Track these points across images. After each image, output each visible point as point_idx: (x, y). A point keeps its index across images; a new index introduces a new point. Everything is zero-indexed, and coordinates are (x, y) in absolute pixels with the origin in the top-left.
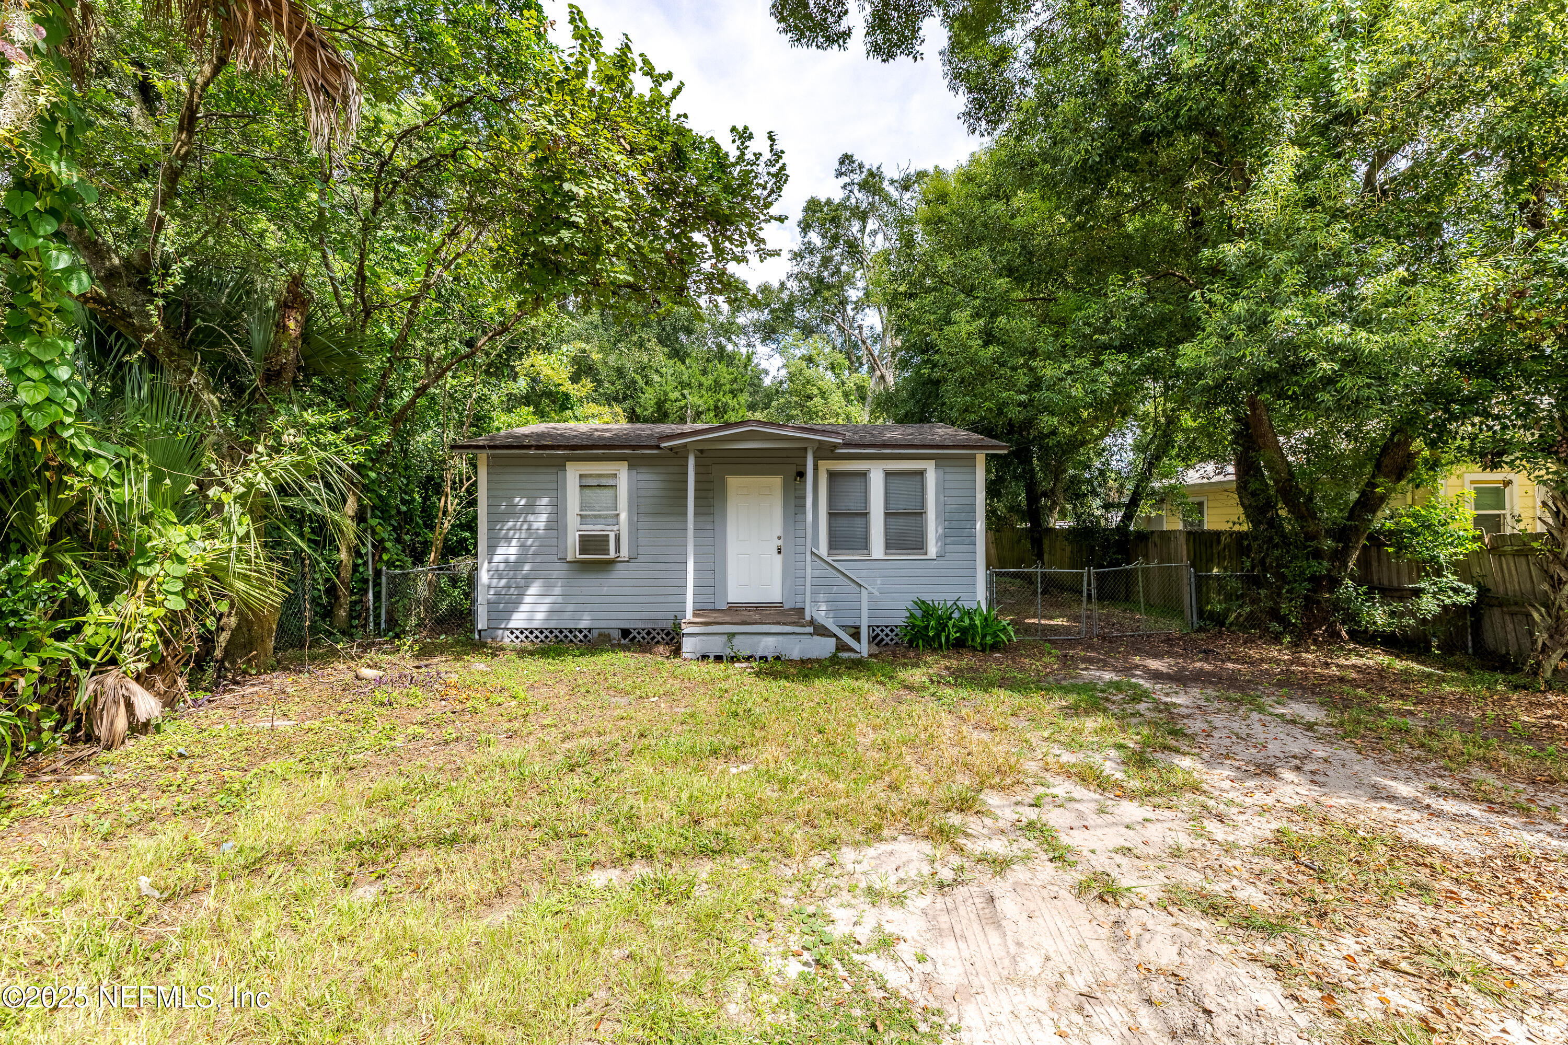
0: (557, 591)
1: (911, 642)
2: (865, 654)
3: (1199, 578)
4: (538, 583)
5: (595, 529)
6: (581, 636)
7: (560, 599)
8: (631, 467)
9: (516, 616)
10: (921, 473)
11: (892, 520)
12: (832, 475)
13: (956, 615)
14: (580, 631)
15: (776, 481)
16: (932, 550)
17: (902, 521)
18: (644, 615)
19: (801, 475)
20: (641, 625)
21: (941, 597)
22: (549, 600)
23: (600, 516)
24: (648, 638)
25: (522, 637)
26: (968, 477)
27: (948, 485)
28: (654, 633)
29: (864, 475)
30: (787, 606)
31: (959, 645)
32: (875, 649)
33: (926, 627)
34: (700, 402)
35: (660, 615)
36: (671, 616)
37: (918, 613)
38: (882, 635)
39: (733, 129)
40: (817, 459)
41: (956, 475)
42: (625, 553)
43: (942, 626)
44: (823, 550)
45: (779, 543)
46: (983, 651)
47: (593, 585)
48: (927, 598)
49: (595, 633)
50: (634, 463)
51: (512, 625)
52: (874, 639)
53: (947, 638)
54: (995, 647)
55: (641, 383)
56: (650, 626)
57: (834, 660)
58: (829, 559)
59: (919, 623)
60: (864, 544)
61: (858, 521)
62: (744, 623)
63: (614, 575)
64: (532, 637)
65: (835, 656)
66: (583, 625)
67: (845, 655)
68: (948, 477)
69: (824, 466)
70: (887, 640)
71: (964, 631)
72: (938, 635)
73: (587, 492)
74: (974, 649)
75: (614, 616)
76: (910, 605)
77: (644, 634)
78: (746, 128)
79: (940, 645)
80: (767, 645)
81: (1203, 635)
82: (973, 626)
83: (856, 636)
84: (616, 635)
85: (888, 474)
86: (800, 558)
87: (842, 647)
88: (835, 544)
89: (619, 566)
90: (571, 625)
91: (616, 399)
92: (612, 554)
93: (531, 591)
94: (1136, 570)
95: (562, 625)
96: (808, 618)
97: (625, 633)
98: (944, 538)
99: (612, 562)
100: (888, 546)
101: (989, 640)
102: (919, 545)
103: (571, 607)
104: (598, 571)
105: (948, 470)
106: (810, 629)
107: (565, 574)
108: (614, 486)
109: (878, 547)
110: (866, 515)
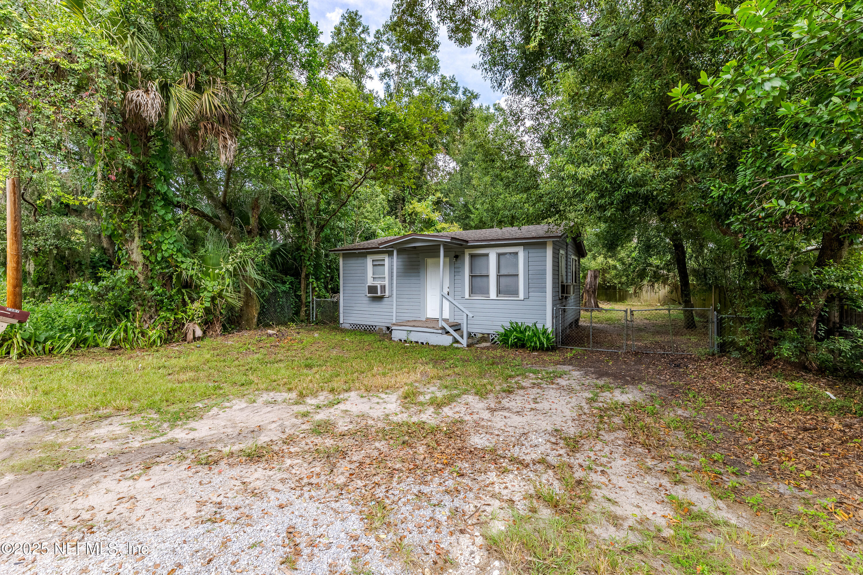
2: (464, 345)
3: (720, 319)
4: (358, 305)
5: (378, 283)
6: (373, 329)
8: (389, 256)
11: (500, 279)
12: (472, 256)
16: (521, 296)
17: (507, 279)
21: (526, 321)
23: (379, 278)
25: (354, 327)
27: (531, 259)
29: (487, 255)
30: (450, 321)
37: (509, 328)
41: (535, 253)
42: (387, 294)
45: (448, 290)
48: (518, 321)
49: (378, 328)
51: (350, 322)
52: (492, 340)
59: (508, 332)
62: (414, 326)
63: (384, 303)
64: (357, 328)
65: (452, 345)
66: (373, 324)
67: (456, 345)
69: (469, 251)
73: (375, 267)
75: (384, 321)
80: (424, 337)
83: (462, 337)
84: (385, 329)
86: (456, 297)
87: (456, 341)
88: (472, 291)
90: (370, 324)
93: (356, 308)
95: (366, 324)
96: (440, 326)
97: (388, 328)
98: (528, 288)
99: (383, 298)
100: (500, 292)
102: (515, 292)
103: (370, 316)
104: (377, 301)
105: (530, 251)
106: (440, 331)
107: (367, 302)
108: (384, 265)
109: (493, 294)
110: (488, 276)
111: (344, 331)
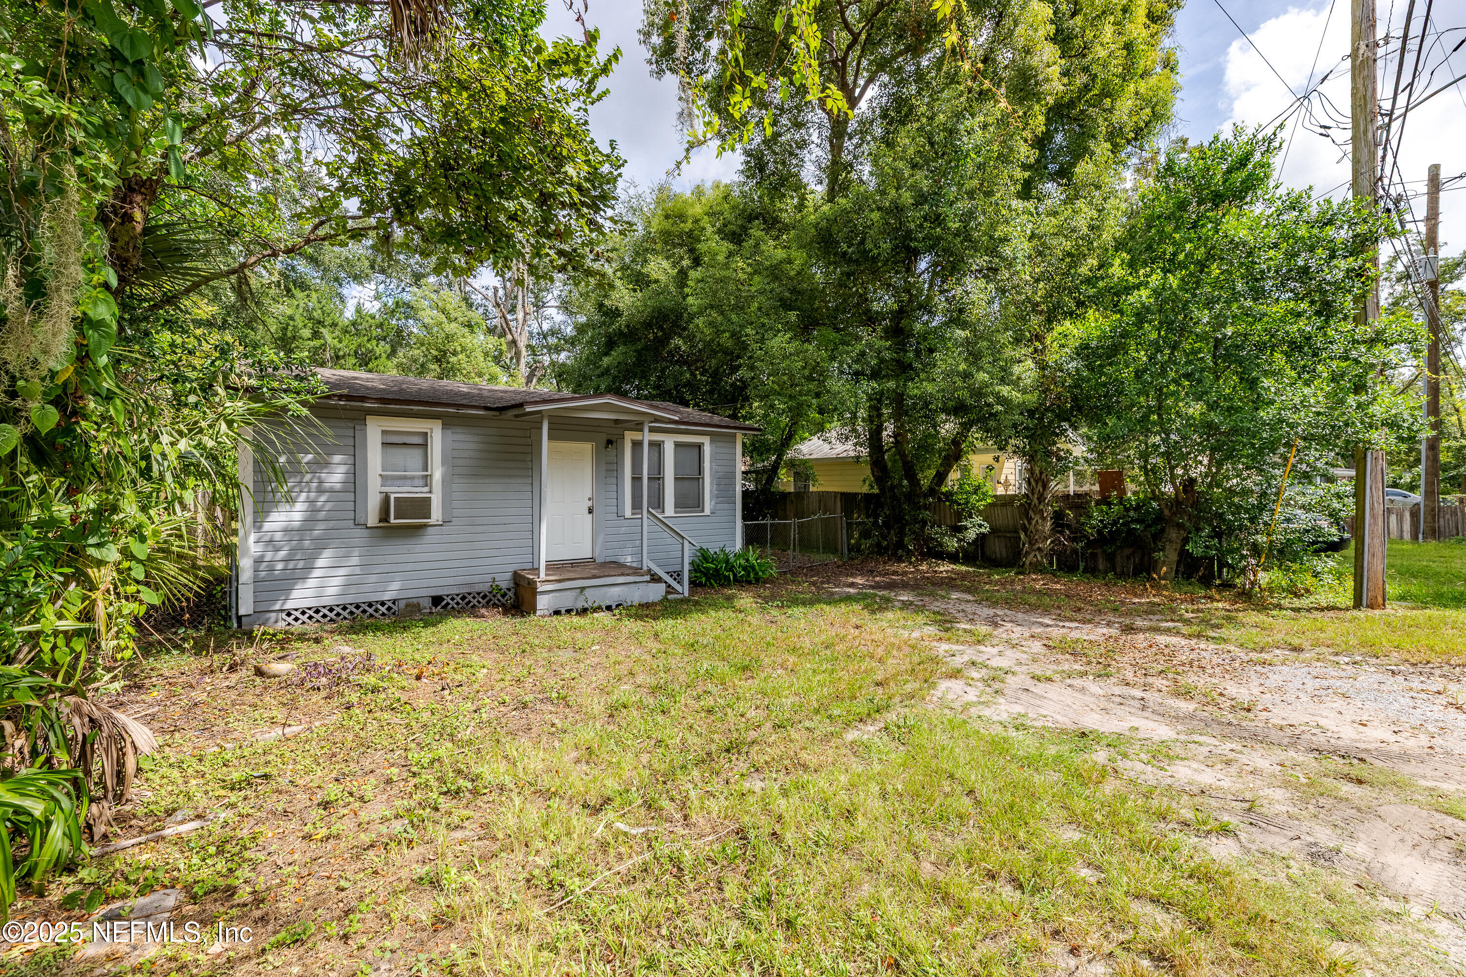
0: (355, 561)
2: (685, 594)
4: (327, 553)
5: (401, 491)
6: (383, 609)
7: (358, 570)
8: (445, 426)
9: (295, 594)
10: (700, 446)
11: (680, 484)
12: (633, 444)
14: (383, 604)
15: (587, 448)
16: (707, 511)
18: (460, 580)
19: (611, 442)
20: (455, 591)
21: (711, 544)
22: (342, 571)
23: (405, 478)
24: (463, 603)
25: (305, 618)
26: (730, 450)
27: (717, 456)
28: (470, 598)
29: (659, 445)
30: (598, 561)
33: (720, 569)
35: (476, 579)
37: (699, 560)
41: (723, 447)
42: (438, 517)
43: (730, 567)
44: (630, 510)
45: (590, 503)
46: (757, 583)
47: (399, 552)
48: (705, 547)
49: (402, 604)
50: (448, 422)
51: (289, 605)
56: (464, 590)
57: (664, 602)
60: (659, 502)
61: (656, 484)
62: (594, 577)
64: (318, 616)
65: (665, 598)
66: (387, 597)
68: (718, 451)
69: (630, 436)
73: (391, 450)
74: (750, 582)
75: (425, 583)
77: (458, 599)
80: (614, 594)
83: (680, 578)
84: (427, 603)
85: (677, 445)
86: (610, 517)
87: (670, 589)
89: (430, 530)
90: (373, 598)
92: (431, 519)
93: (320, 563)
95: (360, 599)
96: (646, 569)
97: (437, 600)
98: (714, 496)
102: (698, 505)
103: (373, 578)
104: (405, 537)
105: (718, 445)
106: (648, 578)
107: (366, 542)
108: (424, 446)
109: (670, 506)
110: (660, 479)
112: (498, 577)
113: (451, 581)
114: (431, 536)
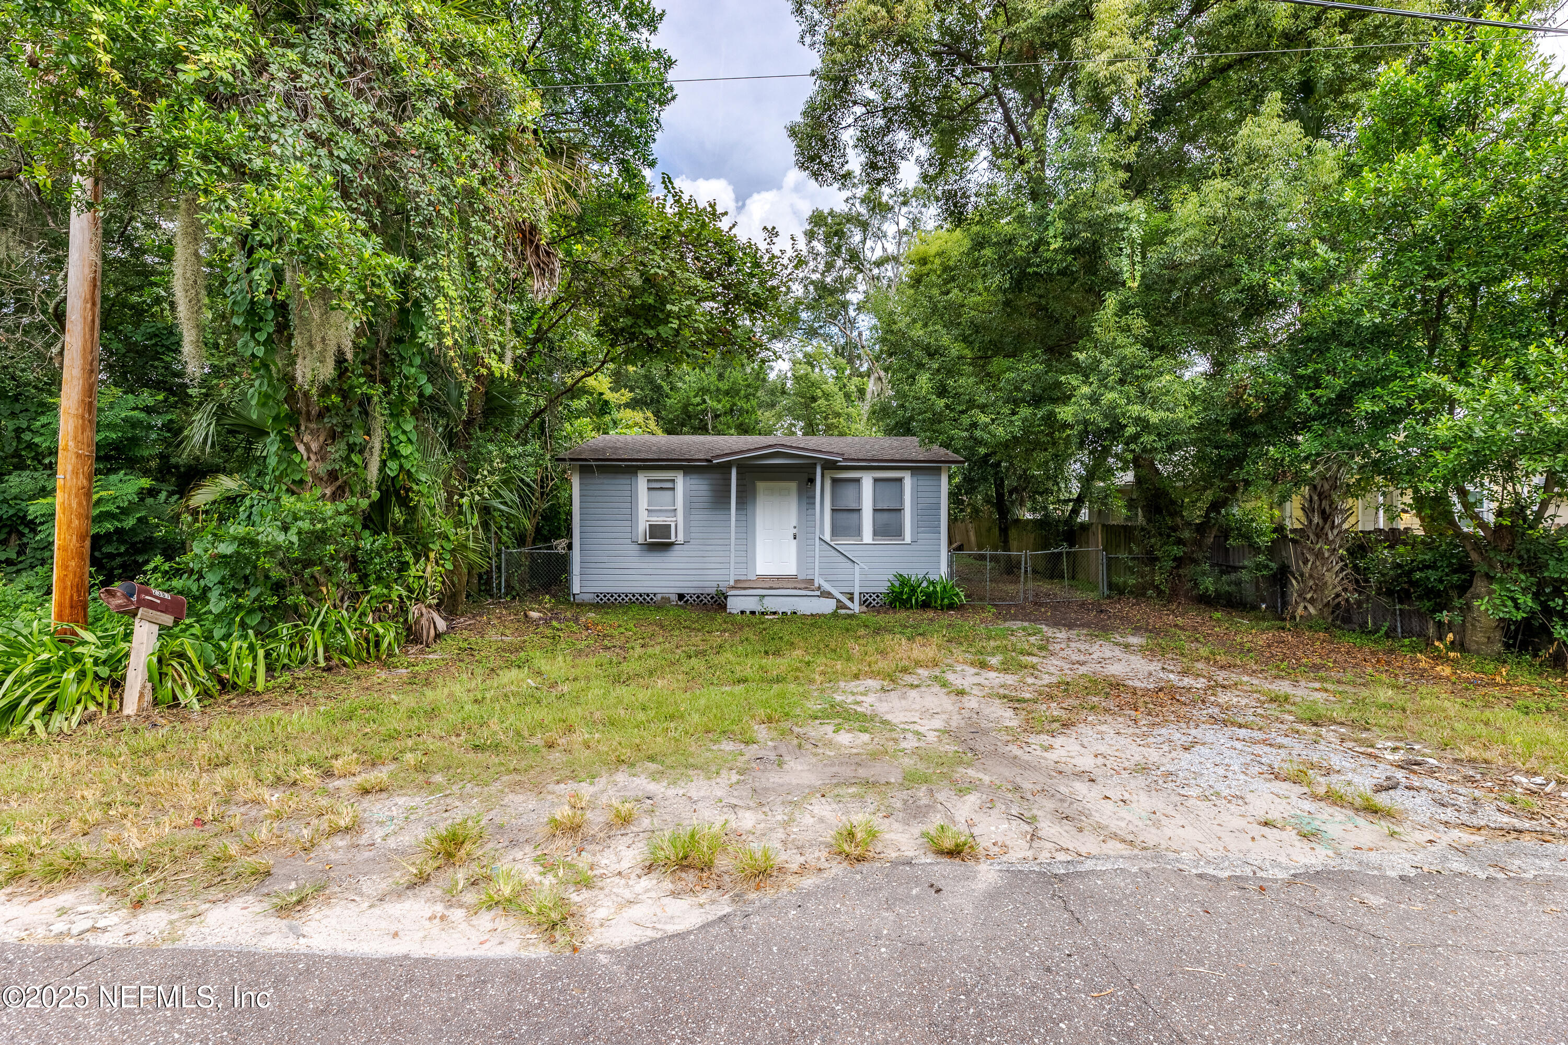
1: (891, 603)
2: (857, 611)
3: (1109, 560)
5: (659, 520)
6: (647, 599)
7: (633, 572)
8: (687, 476)
9: (601, 584)
10: (900, 480)
11: (879, 515)
12: (835, 481)
13: (925, 584)
14: (647, 595)
15: (793, 485)
16: (908, 539)
17: (886, 516)
18: (695, 584)
19: (812, 481)
20: (692, 591)
21: (915, 572)
23: (663, 511)
24: (696, 600)
25: (605, 599)
26: (935, 483)
27: (920, 489)
28: (700, 596)
29: (858, 481)
30: (800, 577)
31: (925, 605)
32: (864, 608)
33: (902, 593)
34: (720, 406)
35: (706, 584)
36: (715, 584)
37: (897, 584)
38: (870, 600)
39: (765, 228)
40: (823, 469)
41: (926, 482)
42: (681, 538)
43: (913, 590)
44: (827, 537)
45: (795, 531)
46: (942, 609)
47: (656, 562)
48: (904, 573)
49: (659, 597)
50: (689, 473)
51: (598, 590)
52: (864, 602)
53: (916, 600)
54: (951, 607)
55: (666, 388)
56: (699, 591)
57: (835, 614)
58: (832, 543)
59: (897, 590)
60: (857, 532)
61: (855, 515)
62: (771, 588)
63: (675, 554)
64: (612, 599)
65: (835, 611)
66: (648, 590)
67: (843, 611)
68: (920, 483)
69: (829, 474)
70: (874, 603)
71: (928, 595)
72: (910, 599)
73: (653, 493)
74: (936, 608)
75: (674, 584)
76: (891, 578)
77: (693, 597)
78: (774, 228)
79: (912, 607)
80: (788, 604)
81: (1108, 601)
82: (935, 592)
83: (851, 599)
84: (674, 598)
85: (876, 480)
86: (809, 542)
87: (840, 605)
88: (835, 532)
89: (677, 547)
90: (639, 591)
91: (646, 404)
92: (673, 539)
94: (1061, 554)
95: (632, 591)
96: (817, 585)
97: (681, 596)
98: (916, 527)
99: (672, 544)
100: (875, 533)
101: (946, 601)
102: (898, 533)
103: (643, 577)
104: (661, 551)
105: (920, 477)
106: (818, 593)
107: (637, 553)
108: (673, 489)
109: (867, 535)
110: (859, 510)
111: (581, 605)
112: (721, 584)
113: (689, 584)
114: (676, 551)
